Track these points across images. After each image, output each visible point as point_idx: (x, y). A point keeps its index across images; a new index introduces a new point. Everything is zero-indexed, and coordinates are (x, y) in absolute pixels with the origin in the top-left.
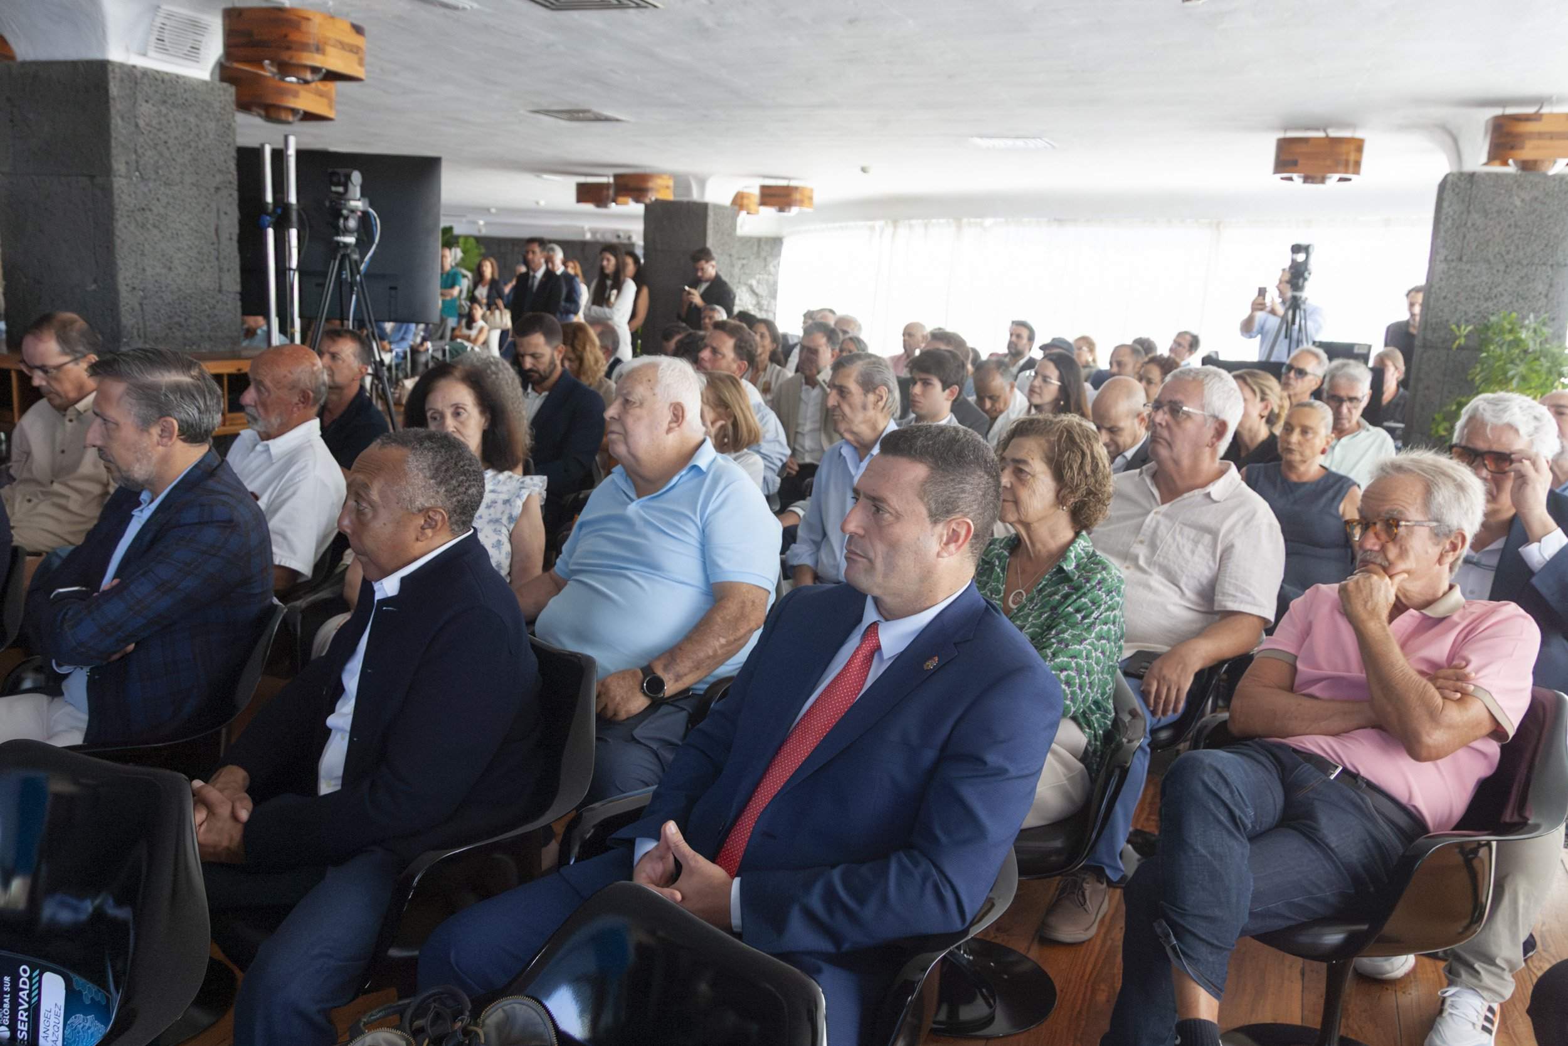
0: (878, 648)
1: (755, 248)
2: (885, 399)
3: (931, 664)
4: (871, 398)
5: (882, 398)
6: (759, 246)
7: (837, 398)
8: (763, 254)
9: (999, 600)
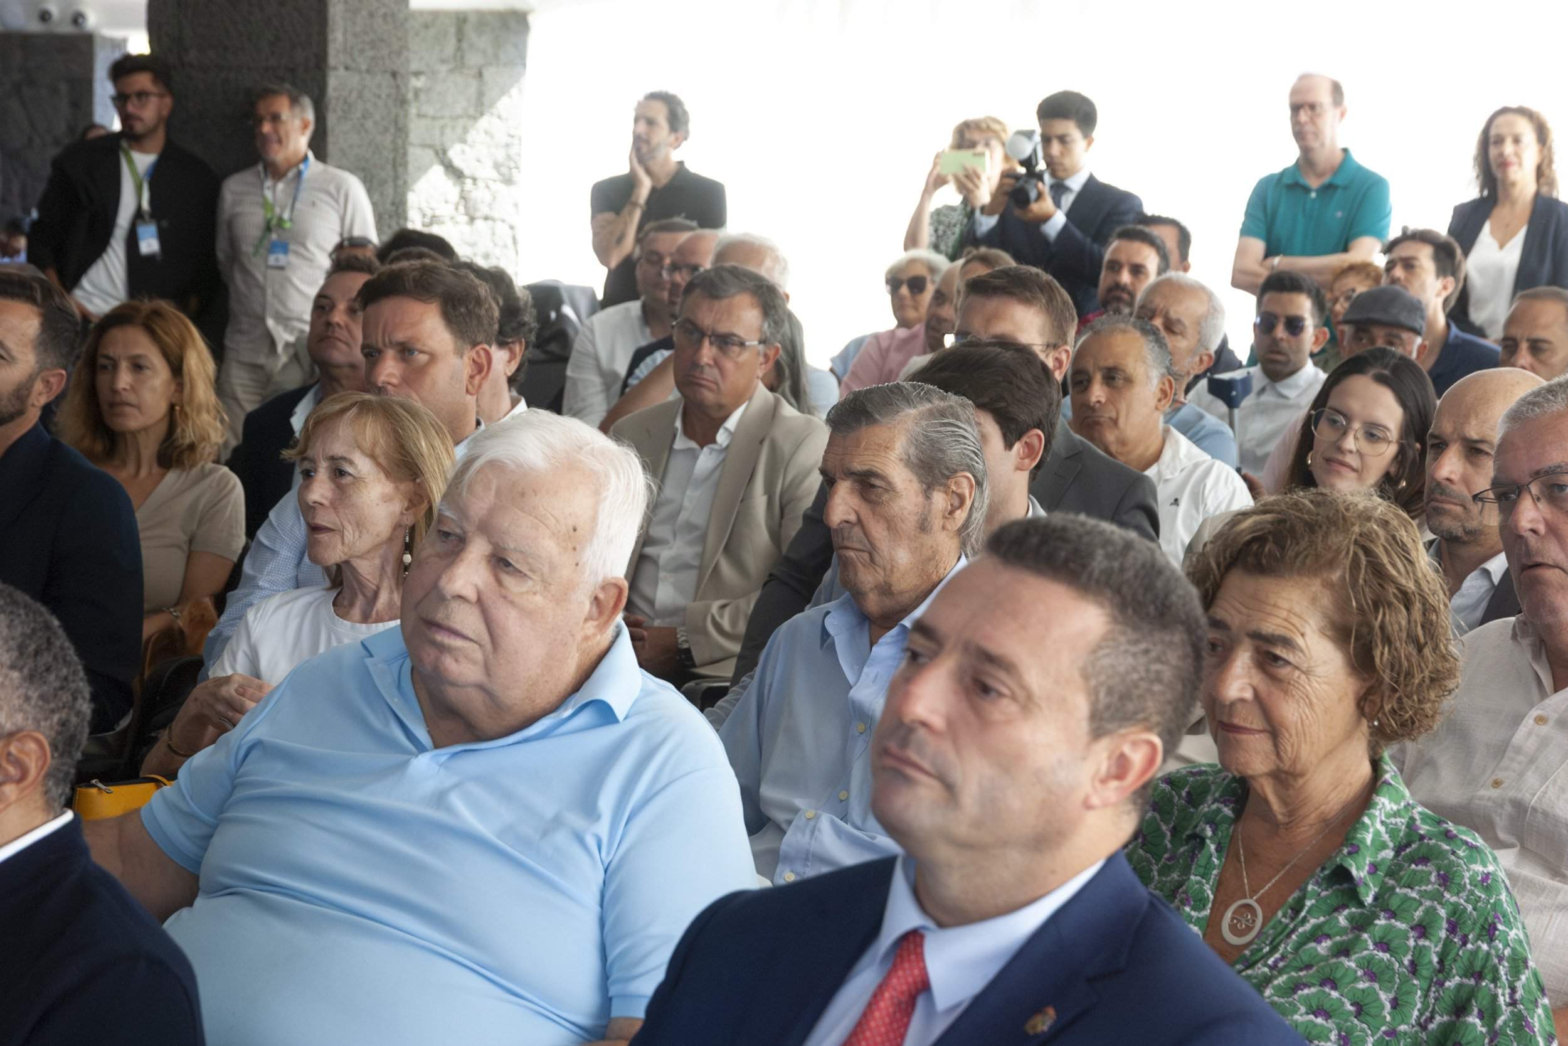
0: (924, 986)
1: (452, 42)
2: (968, 503)
3: (1043, 1023)
4: (939, 500)
5: (962, 499)
6: (460, 37)
7: (854, 501)
8: (473, 59)
9: (1198, 922)
